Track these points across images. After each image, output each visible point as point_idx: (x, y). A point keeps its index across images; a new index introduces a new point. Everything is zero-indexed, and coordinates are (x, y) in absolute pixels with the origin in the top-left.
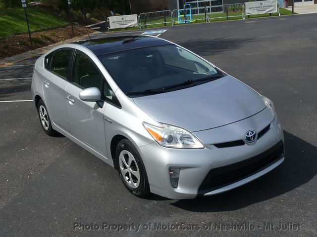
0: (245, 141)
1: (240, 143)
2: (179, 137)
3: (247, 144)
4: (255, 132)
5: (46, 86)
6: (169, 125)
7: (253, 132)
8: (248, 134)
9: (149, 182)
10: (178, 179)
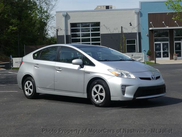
1: (149, 79)
3: (152, 80)
4: (155, 76)
5: (36, 68)
8: (152, 76)
9: (111, 95)
10: (125, 91)
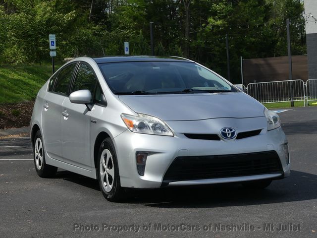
0: (220, 136)
1: (214, 137)
2: (151, 125)
3: (222, 139)
4: (233, 130)
5: (46, 110)
6: (144, 114)
7: (231, 130)
8: (225, 130)
9: (120, 175)
10: (144, 166)
